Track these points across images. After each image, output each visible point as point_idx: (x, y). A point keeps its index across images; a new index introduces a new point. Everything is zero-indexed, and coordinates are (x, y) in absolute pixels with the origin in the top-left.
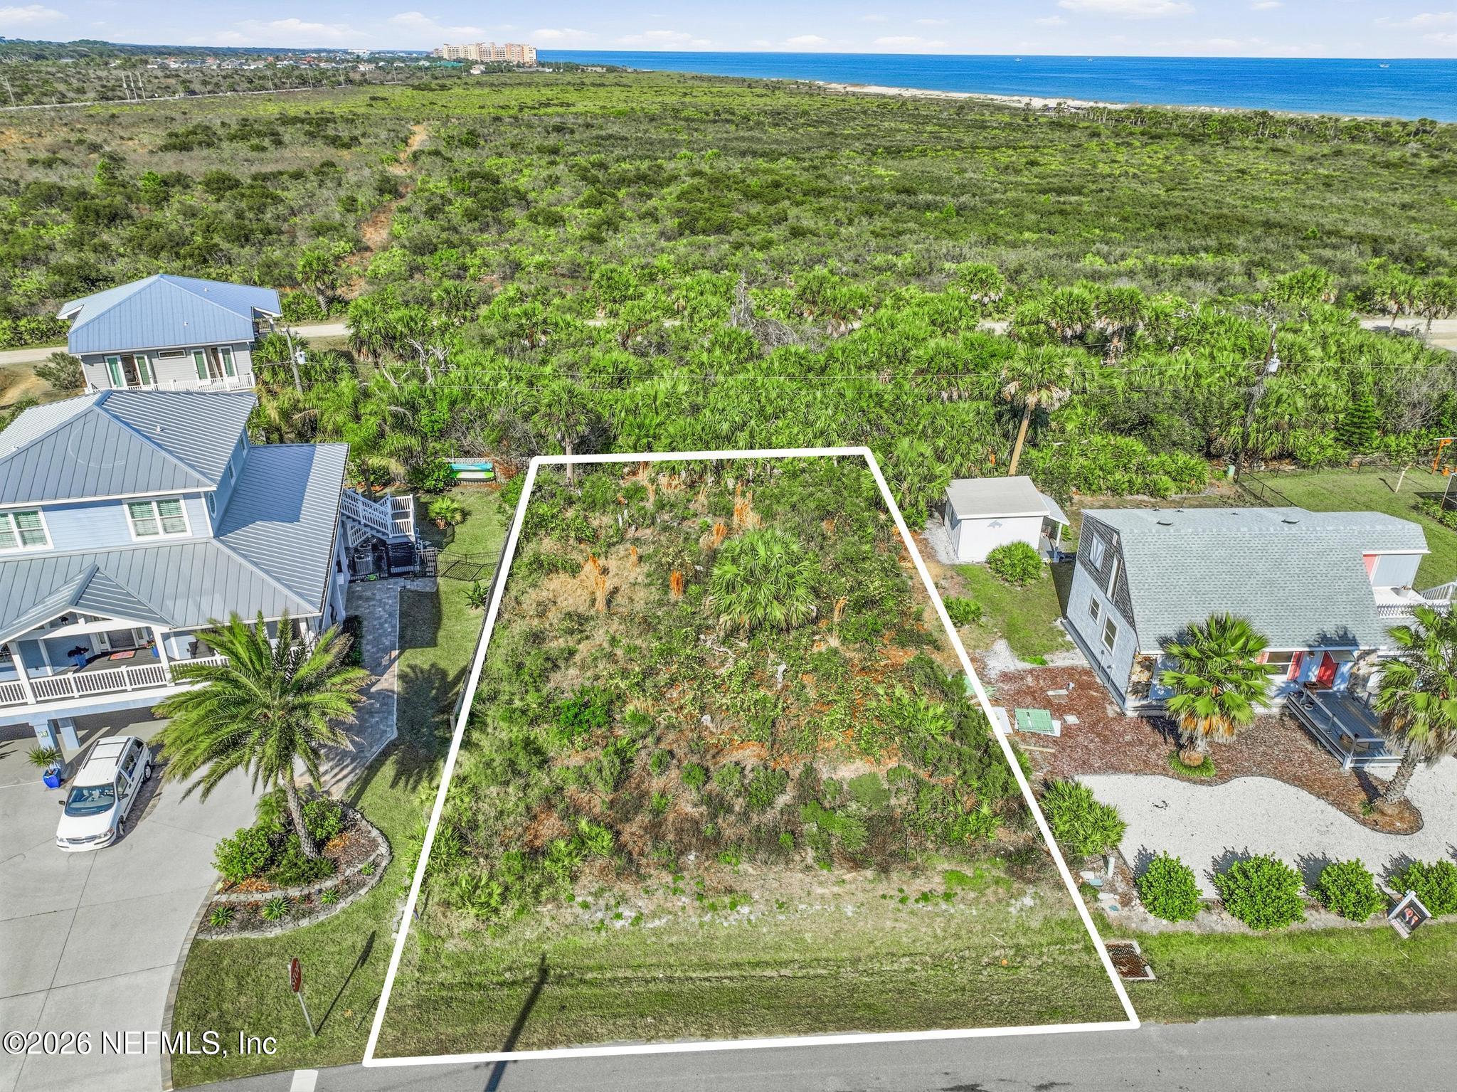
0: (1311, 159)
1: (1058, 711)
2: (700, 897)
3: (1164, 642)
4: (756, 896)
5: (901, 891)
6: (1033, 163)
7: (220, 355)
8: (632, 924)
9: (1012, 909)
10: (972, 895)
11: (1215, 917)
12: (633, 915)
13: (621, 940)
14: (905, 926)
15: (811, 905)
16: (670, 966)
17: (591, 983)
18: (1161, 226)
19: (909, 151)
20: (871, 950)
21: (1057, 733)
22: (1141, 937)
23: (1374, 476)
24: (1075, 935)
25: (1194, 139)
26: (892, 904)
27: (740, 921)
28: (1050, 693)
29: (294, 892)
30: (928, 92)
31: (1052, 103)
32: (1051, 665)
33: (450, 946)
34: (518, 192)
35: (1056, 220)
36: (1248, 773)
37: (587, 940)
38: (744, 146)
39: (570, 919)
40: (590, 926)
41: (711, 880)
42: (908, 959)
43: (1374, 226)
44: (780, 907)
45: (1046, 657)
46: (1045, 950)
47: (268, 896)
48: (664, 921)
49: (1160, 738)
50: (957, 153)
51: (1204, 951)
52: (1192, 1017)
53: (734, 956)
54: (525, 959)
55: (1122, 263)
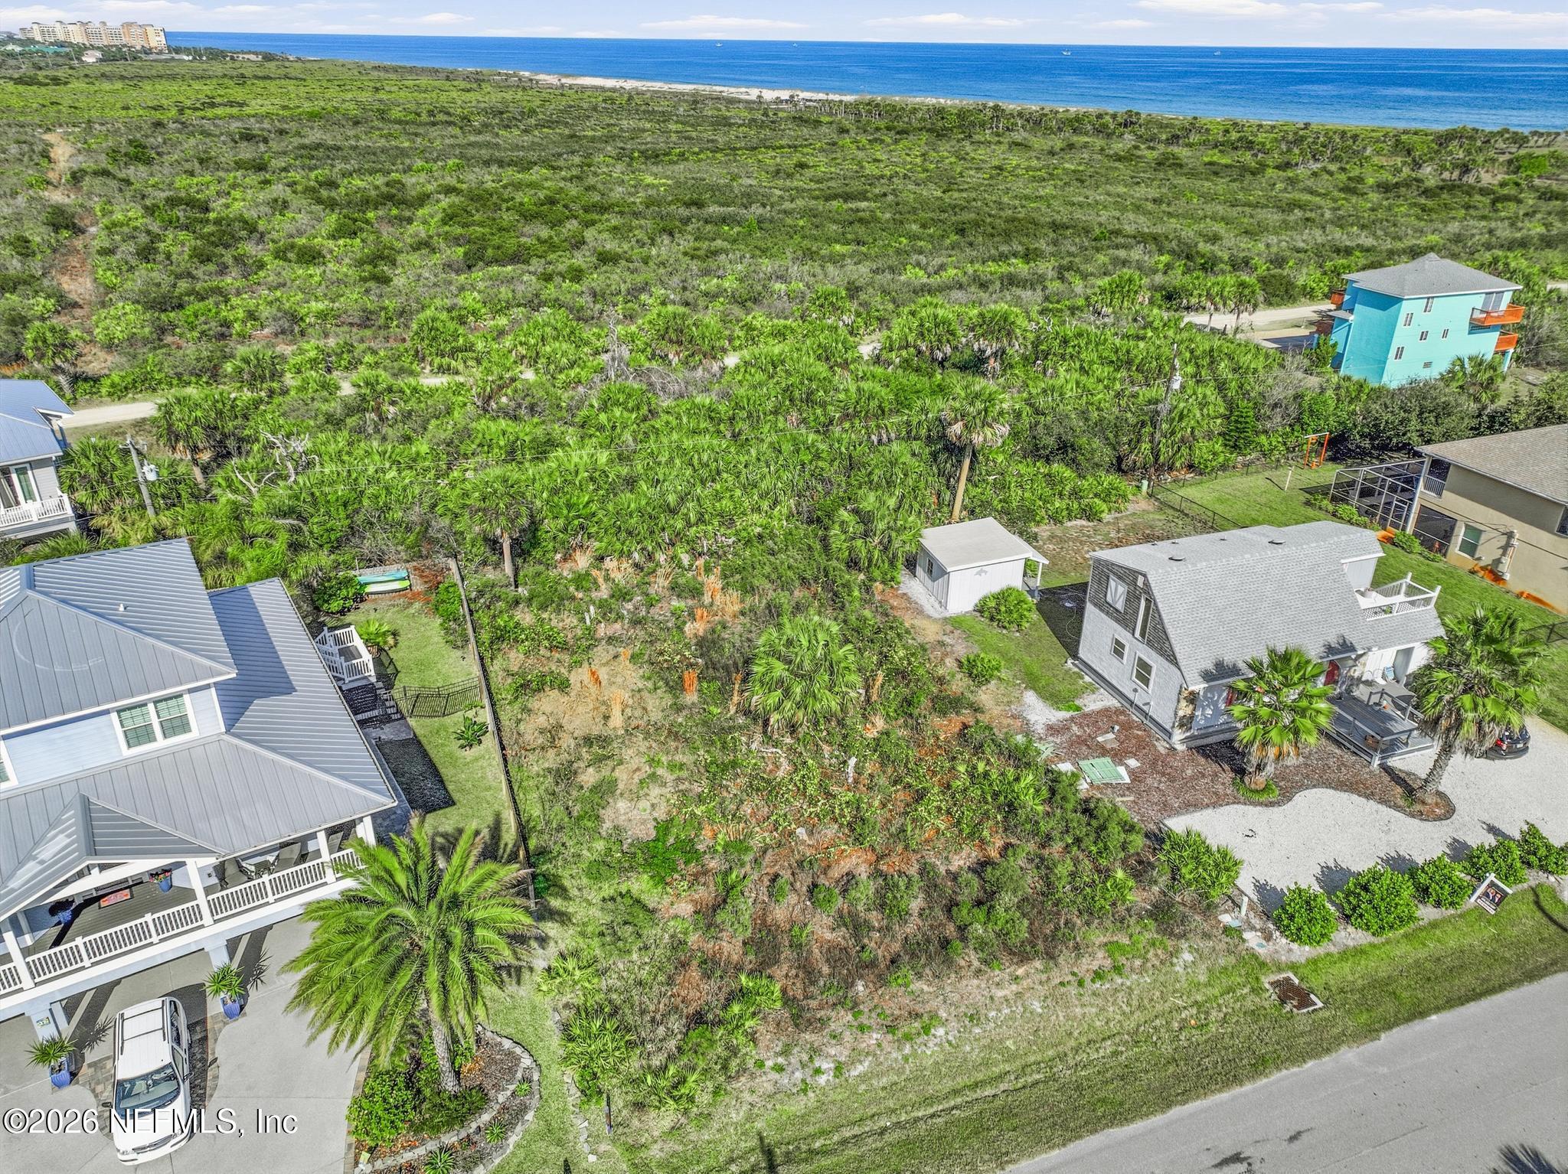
0: (1052, 153)
1: (1118, 756)
2: (891, 1029)
3: (1207, 676)
4: (943, 1014)
5: (1074, 974)
6: (802, 166)
7: (14, 477)
8: (836, 1076)
9: (1177, 968)
10: (1138, 963)
11: (1343, 933)
12: (832, 1065)
13: (832, 1096)
14: (1094, 1010)
15: (999, 1011)
16: (893, 1111)
17: (824, 1152)
18: (961, 232)
19: (666, 154)
20: (1072, 1043)
21: (1128, 780)
22: (1293, 967)
23: (1261, 476)
24: (1239, 980)
25: (940, 134)
26: (1073, 990)
27: (940, 1045)
28: (1100, 739)
29: (450, 1139)
30: (649, 84)
31: (785, 95)
32: (1086, 710)
33: (655, 1152)
34: (246, 222)
35: (861, 230)
36: (1302, 787)
37: (797, 1106)
38: (485, 153)
39: (769, 1088)
40: (795, 1090)
41: (891, 1008)
42: (1109, 1042)
43: (1145, 225)
44: (971, 1021)
45: (1077, 702)
46: (1221, 1001)
47: (421, 1151)
48: (866, 1064)
49: (1216, 767)
50: (718, 155)
51: (1347, 967)
52: (1374, 1034)
53: (948, 1084)
54: (743, 1145)
55: (943, 274)
